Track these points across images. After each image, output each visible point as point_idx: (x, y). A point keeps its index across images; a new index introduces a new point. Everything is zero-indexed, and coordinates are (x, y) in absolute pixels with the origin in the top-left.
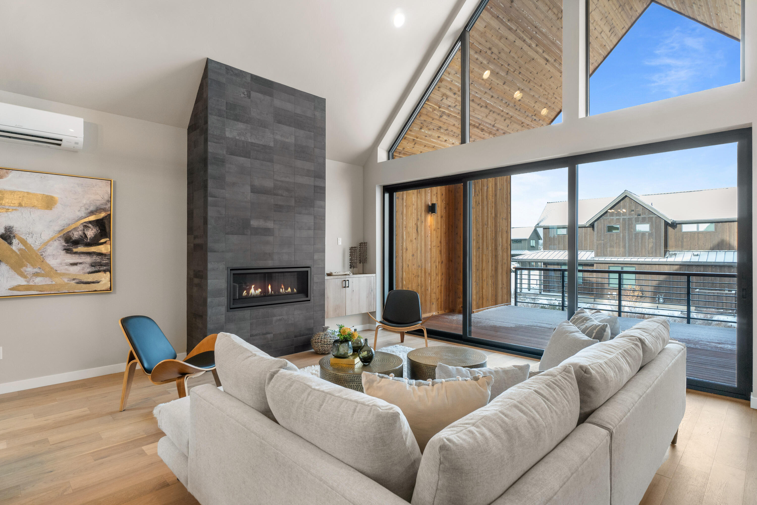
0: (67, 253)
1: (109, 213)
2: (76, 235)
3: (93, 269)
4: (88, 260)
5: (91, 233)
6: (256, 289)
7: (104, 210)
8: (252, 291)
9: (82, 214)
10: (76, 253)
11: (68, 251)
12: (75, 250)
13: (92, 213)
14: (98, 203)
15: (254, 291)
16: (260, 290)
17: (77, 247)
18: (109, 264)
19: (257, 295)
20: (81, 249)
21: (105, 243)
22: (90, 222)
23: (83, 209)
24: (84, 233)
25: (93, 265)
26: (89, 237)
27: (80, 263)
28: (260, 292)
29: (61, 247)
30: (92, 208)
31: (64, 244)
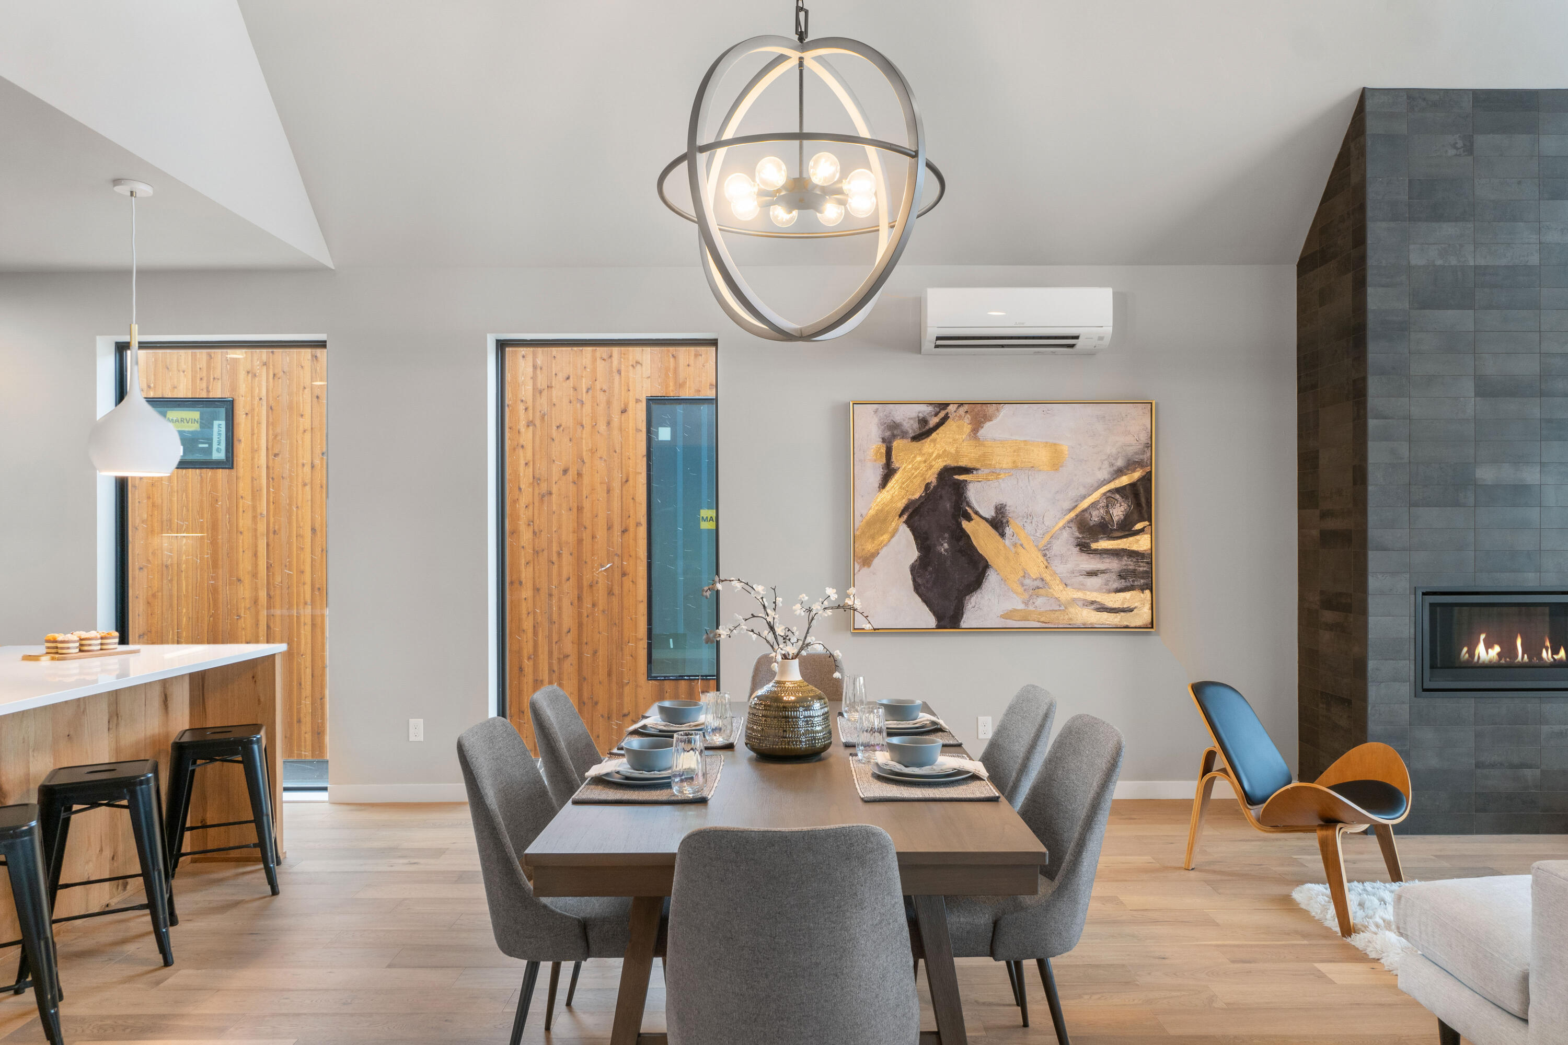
0: (1081, 551)
1: (1148, 469)
2: (1095, 517)
3: (1123, 584)
4: (1114, 565)
5: (1118, 512)
6: (1488, 646)
7: (1140, 464)
8: (1481, 650)
9: (1104, 474)
10: (1096, 552)
11: (1084, 547)
12: (1094, 546)
13: (1120, 472)
14: (1131, 450)
15: (1486, 653)
16: (1497, 649)
17: (1097, 541)
18: (1149, 574)
19: (1490, 661)
20: (1104, 544)
21: (1142, 531)
22: (1118, 490)
23: (1106, 463)
24: (1107, 512)
25: (1122, 576)
26: (1116, 519)
27: (1103, 572)
28: (1499, 654)
29: (1073, 541)
30: (1120, 463)
31: (1077, 534)
